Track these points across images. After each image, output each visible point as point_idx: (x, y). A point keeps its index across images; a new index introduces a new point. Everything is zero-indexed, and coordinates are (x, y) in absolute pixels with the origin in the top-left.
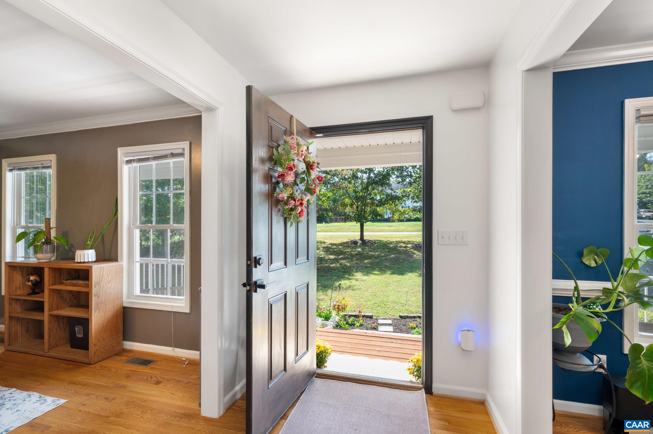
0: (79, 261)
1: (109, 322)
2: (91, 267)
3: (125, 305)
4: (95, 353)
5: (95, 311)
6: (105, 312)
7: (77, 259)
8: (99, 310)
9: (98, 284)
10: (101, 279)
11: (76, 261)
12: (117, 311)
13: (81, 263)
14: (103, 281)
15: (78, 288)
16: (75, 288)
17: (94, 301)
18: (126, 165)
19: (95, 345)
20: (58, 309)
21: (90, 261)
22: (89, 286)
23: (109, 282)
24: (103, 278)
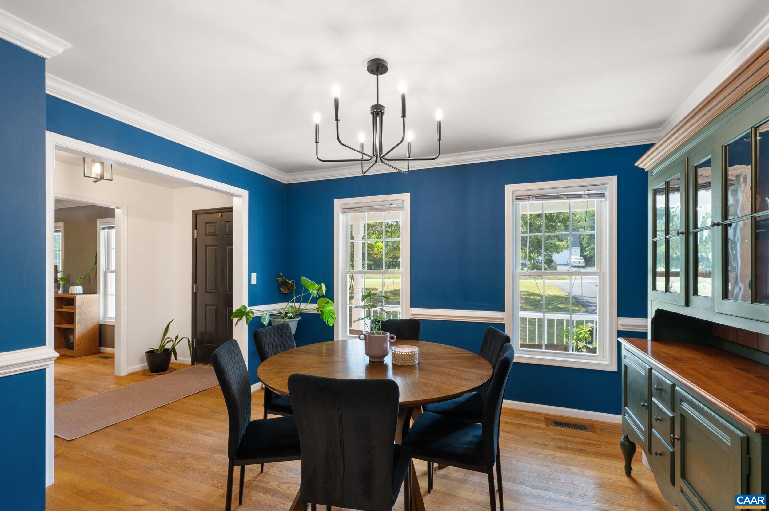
0: (71, 293)
1: (88, 332)
2: (75, 296)
3: (101, 323)
4: (78, 351)
5: (78, 325)
6: (85, 326)
7: (70, 292)
8: (81, 324)
9: (80, 307)
10: (82, 305)
11: (69, 293)
12: (95, 326)
13: (72, 294)
14: (83, 306)
15: (70, 310)
16: (68, 310)
17: (77, 318)
18: (102, 230)
19: (78, 346)
20: (60, 324)
21: (78, 293)
22: (75, 309)
23: (89, 307)
24: (84, 305)
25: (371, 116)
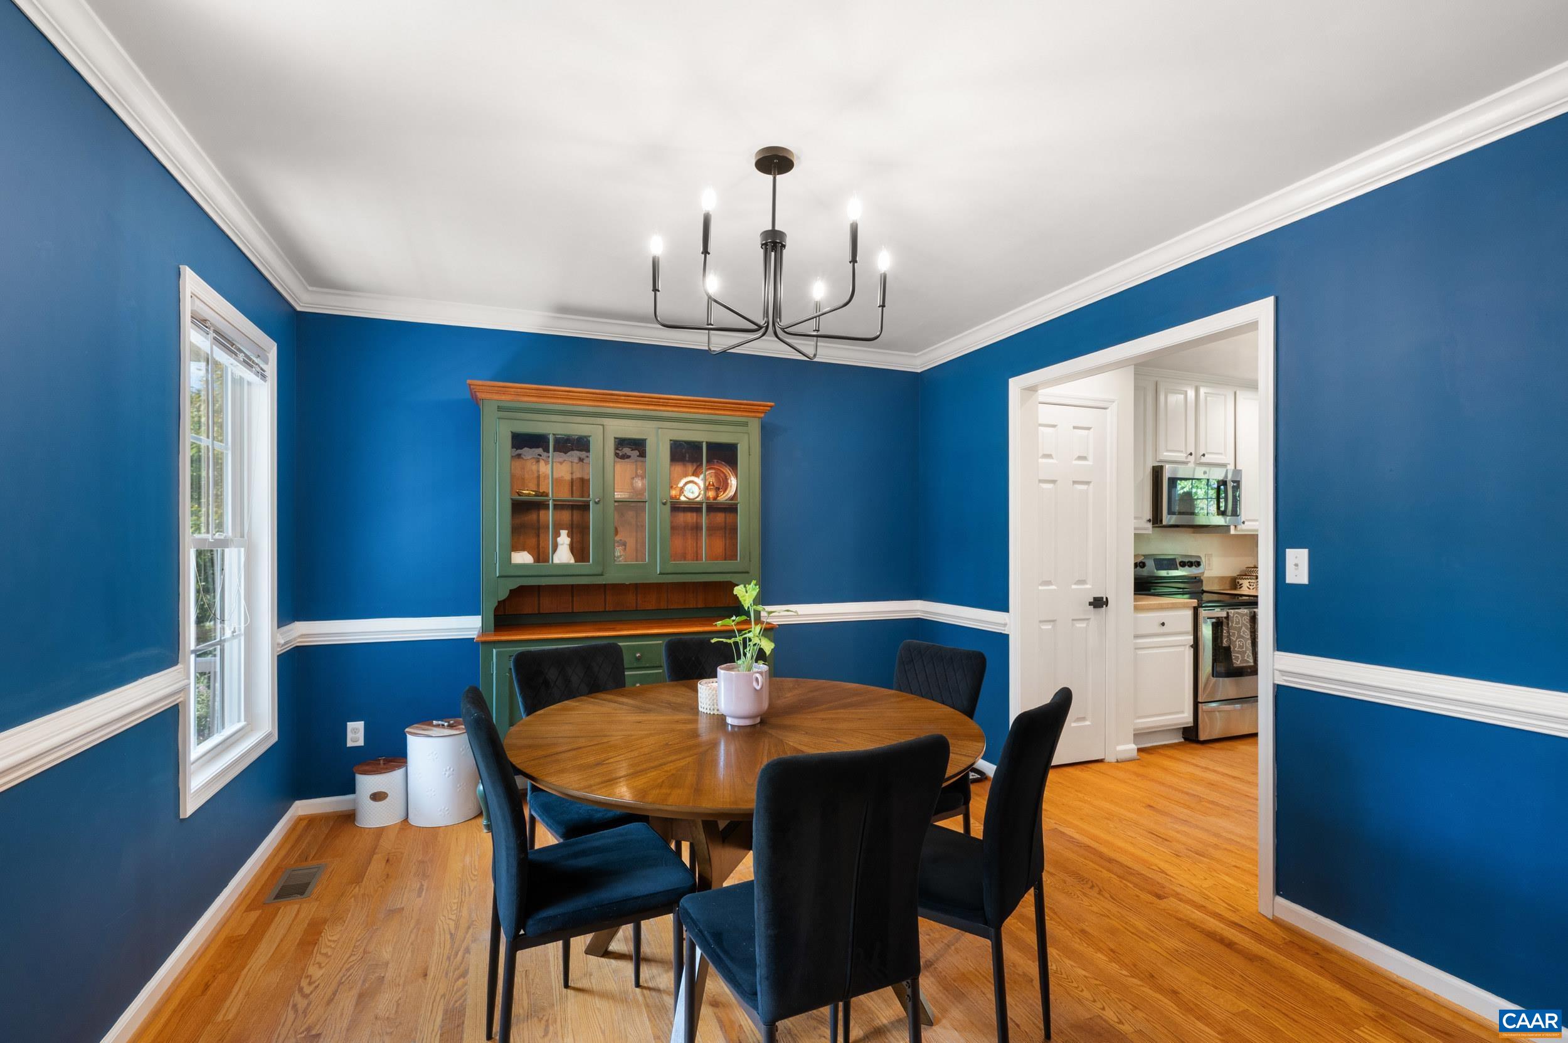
25: (762, 251)
